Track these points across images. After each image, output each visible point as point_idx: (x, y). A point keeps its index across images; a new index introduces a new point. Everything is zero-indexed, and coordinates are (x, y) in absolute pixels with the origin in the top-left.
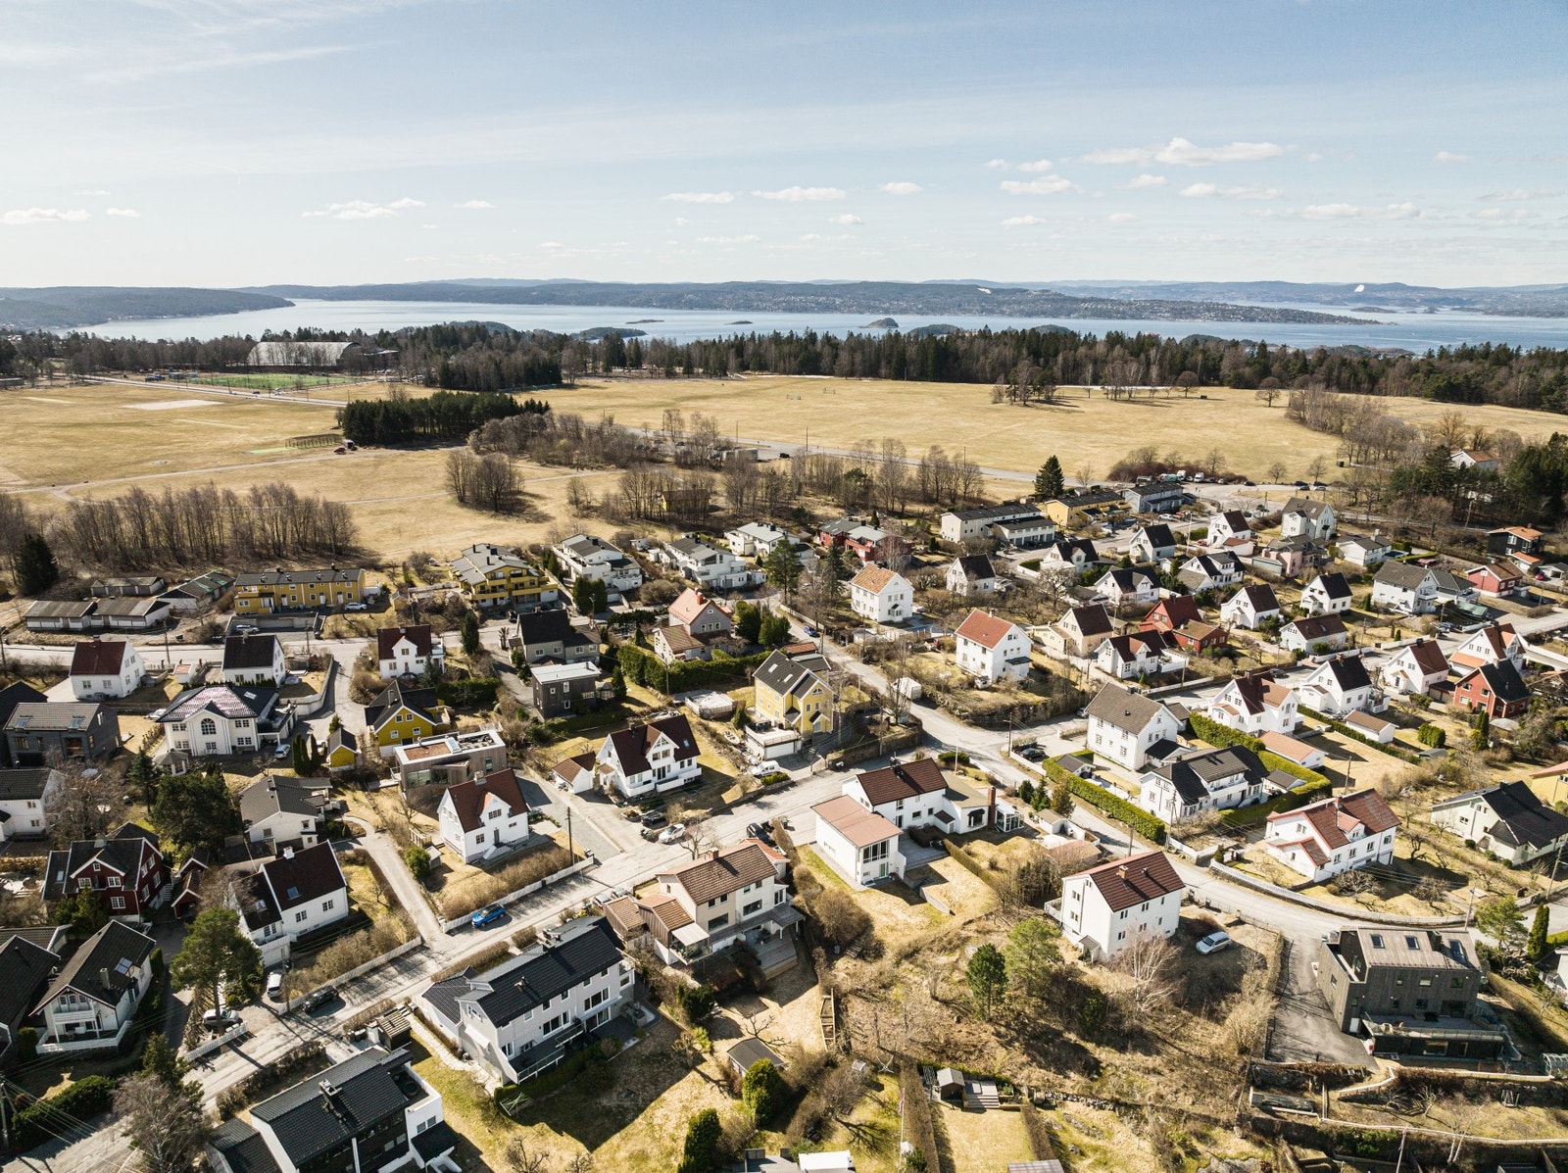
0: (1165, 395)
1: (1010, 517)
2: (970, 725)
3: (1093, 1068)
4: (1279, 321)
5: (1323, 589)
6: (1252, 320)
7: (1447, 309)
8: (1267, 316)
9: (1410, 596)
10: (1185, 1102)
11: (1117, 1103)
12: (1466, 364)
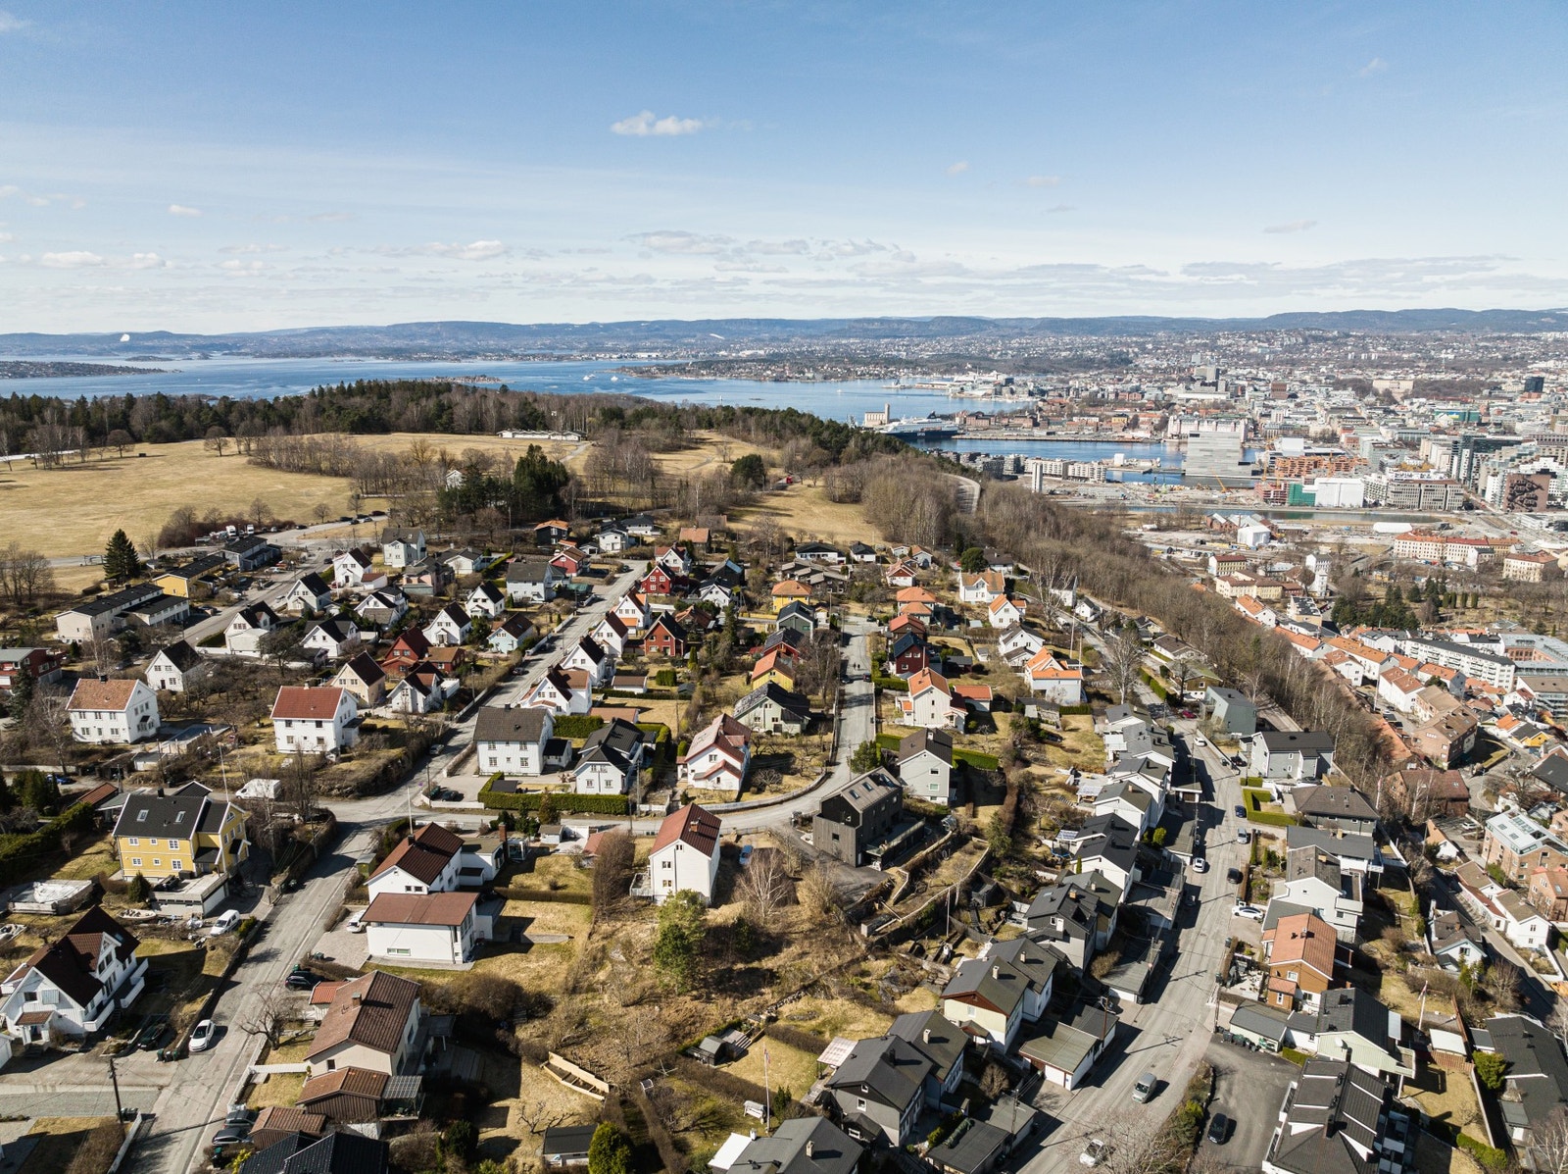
0: (98, 457)
1: (136, 602)
2: (359, 798)
3: (771, 977)
4: (54, 375)
5: (485, 597)
6: (23, 376)
7: (217, 354)
8: (39, 371)
9: (540, 588)
10: (835, 960)
11: (805, 988)
12: (357, 400)
